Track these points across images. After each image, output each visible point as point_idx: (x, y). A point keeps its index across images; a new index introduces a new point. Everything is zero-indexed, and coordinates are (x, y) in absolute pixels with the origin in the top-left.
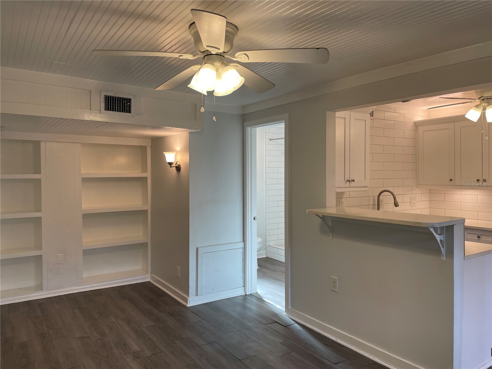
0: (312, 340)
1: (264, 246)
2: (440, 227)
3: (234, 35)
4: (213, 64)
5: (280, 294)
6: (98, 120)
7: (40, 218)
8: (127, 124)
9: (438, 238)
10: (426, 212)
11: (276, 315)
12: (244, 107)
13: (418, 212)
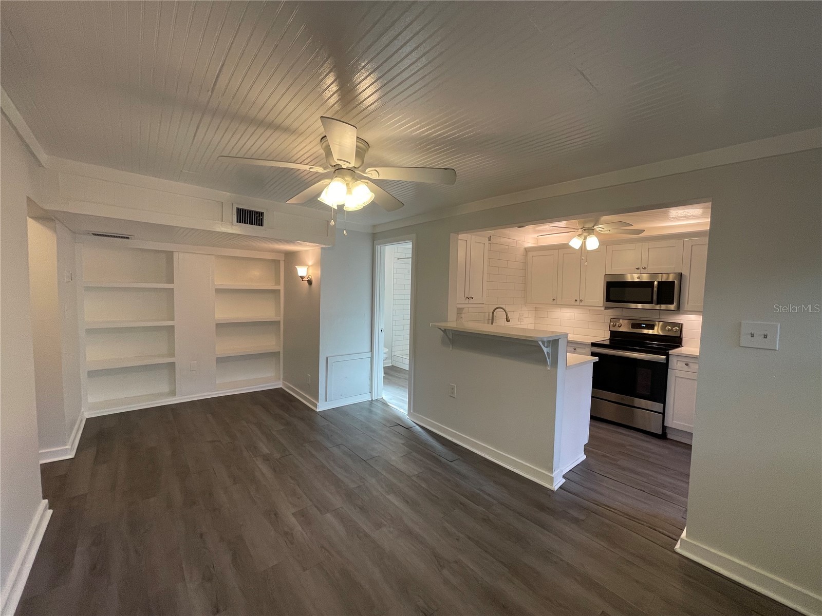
0: (431, 440)
1: (391, 356)
2: (547, 341)
3: (365, 151)
4: (343, 178)
5: (403, 399)
6: (229, 232)
7: (173, 327)
8: (259, 237)
9: (545, 350)
10: (531, 327)
11: (399, 418)
12: (374, 226)
13: (525, 327)
